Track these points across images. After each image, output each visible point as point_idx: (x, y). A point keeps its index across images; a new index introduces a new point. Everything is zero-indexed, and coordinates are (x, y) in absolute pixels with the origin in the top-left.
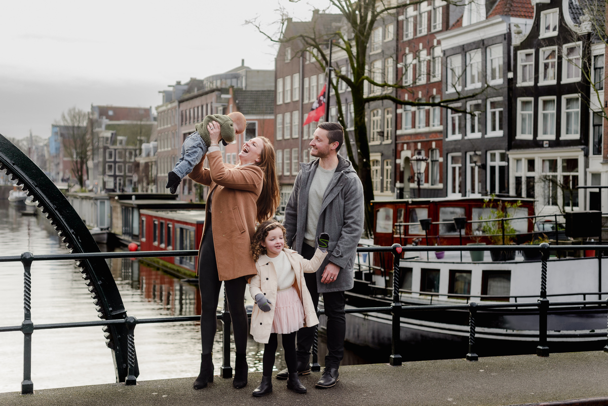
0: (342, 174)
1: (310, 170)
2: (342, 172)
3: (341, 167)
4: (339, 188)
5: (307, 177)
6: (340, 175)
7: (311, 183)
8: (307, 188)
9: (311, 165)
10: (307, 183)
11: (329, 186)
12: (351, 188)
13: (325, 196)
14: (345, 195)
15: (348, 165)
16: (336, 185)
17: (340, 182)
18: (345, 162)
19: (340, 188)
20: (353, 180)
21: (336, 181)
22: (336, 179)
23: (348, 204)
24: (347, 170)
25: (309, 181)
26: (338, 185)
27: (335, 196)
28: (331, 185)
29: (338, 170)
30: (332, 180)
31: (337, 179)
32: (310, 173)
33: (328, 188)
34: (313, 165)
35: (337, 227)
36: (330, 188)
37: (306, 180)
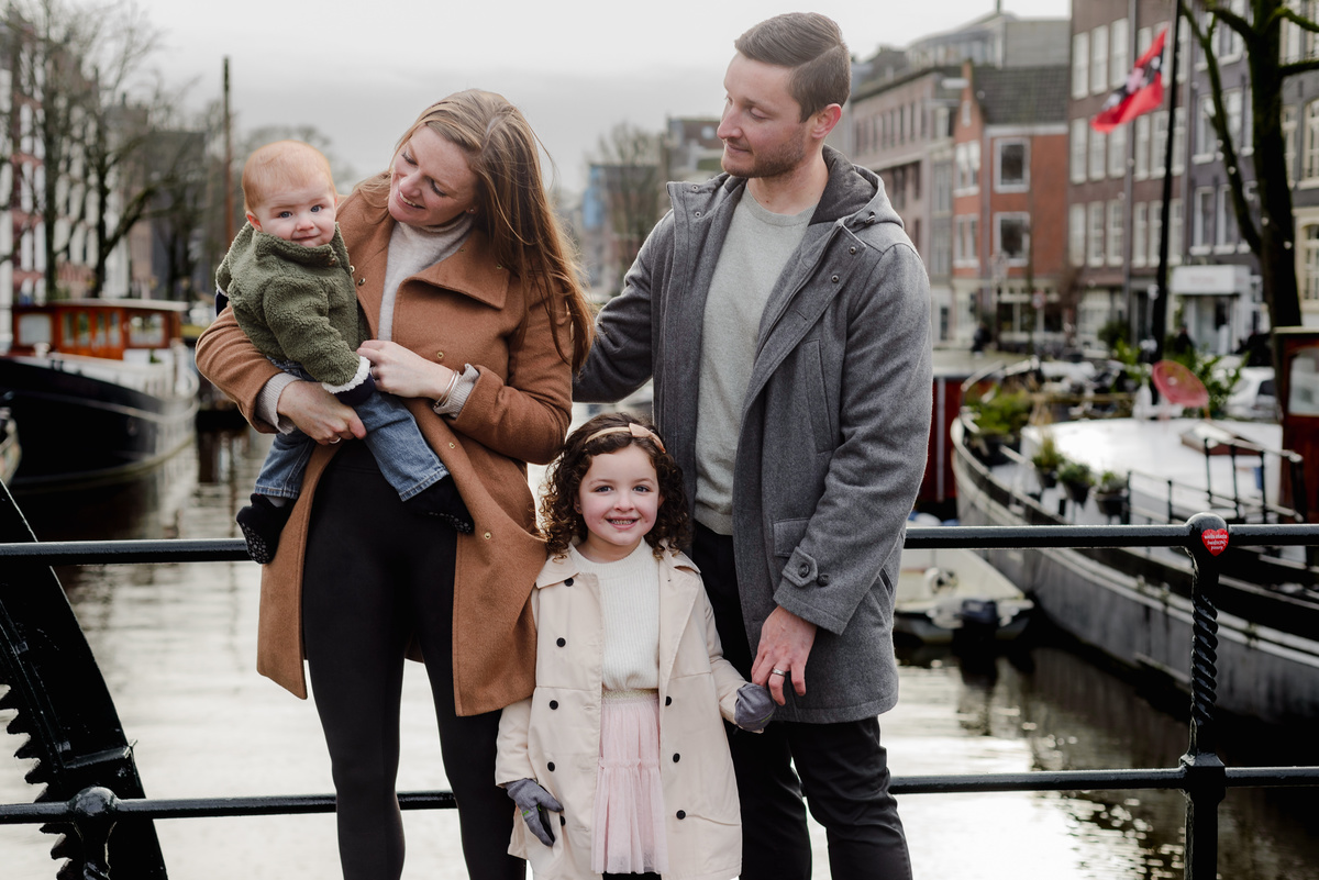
0: (840, 233)
1: (710, 213)
2: (841, 222)
3: (836, 200)
4: (825, 290)
5: (694, 242)
6: (829, 235)
7: (714, 267)
8: (696, 293)
9: (715, 191)
10: (695, 270)
11: (783, 281)
12: (875, 290)
13: (767, 327)
14: (851, 318)
15: (868, 193)
16: (812, 280)
17: (828, 265)
18: (853, 180)
19: (829, 293)
20: (887, 257)
21: (811, 263)
22: (811, 254)
23: (863, 357)
24: (862, 215)
25: (706, 260)
26: (819, 278)
27: (805, 325)
28: (793, 277)
29: (822, 215)
30: (796, 257)
31: (820, 251)
32: (708, 224)
33: (777, 291)
34: (723, 189)
35: (813, 456)
36: (788, 292)
37: (693, 254)
